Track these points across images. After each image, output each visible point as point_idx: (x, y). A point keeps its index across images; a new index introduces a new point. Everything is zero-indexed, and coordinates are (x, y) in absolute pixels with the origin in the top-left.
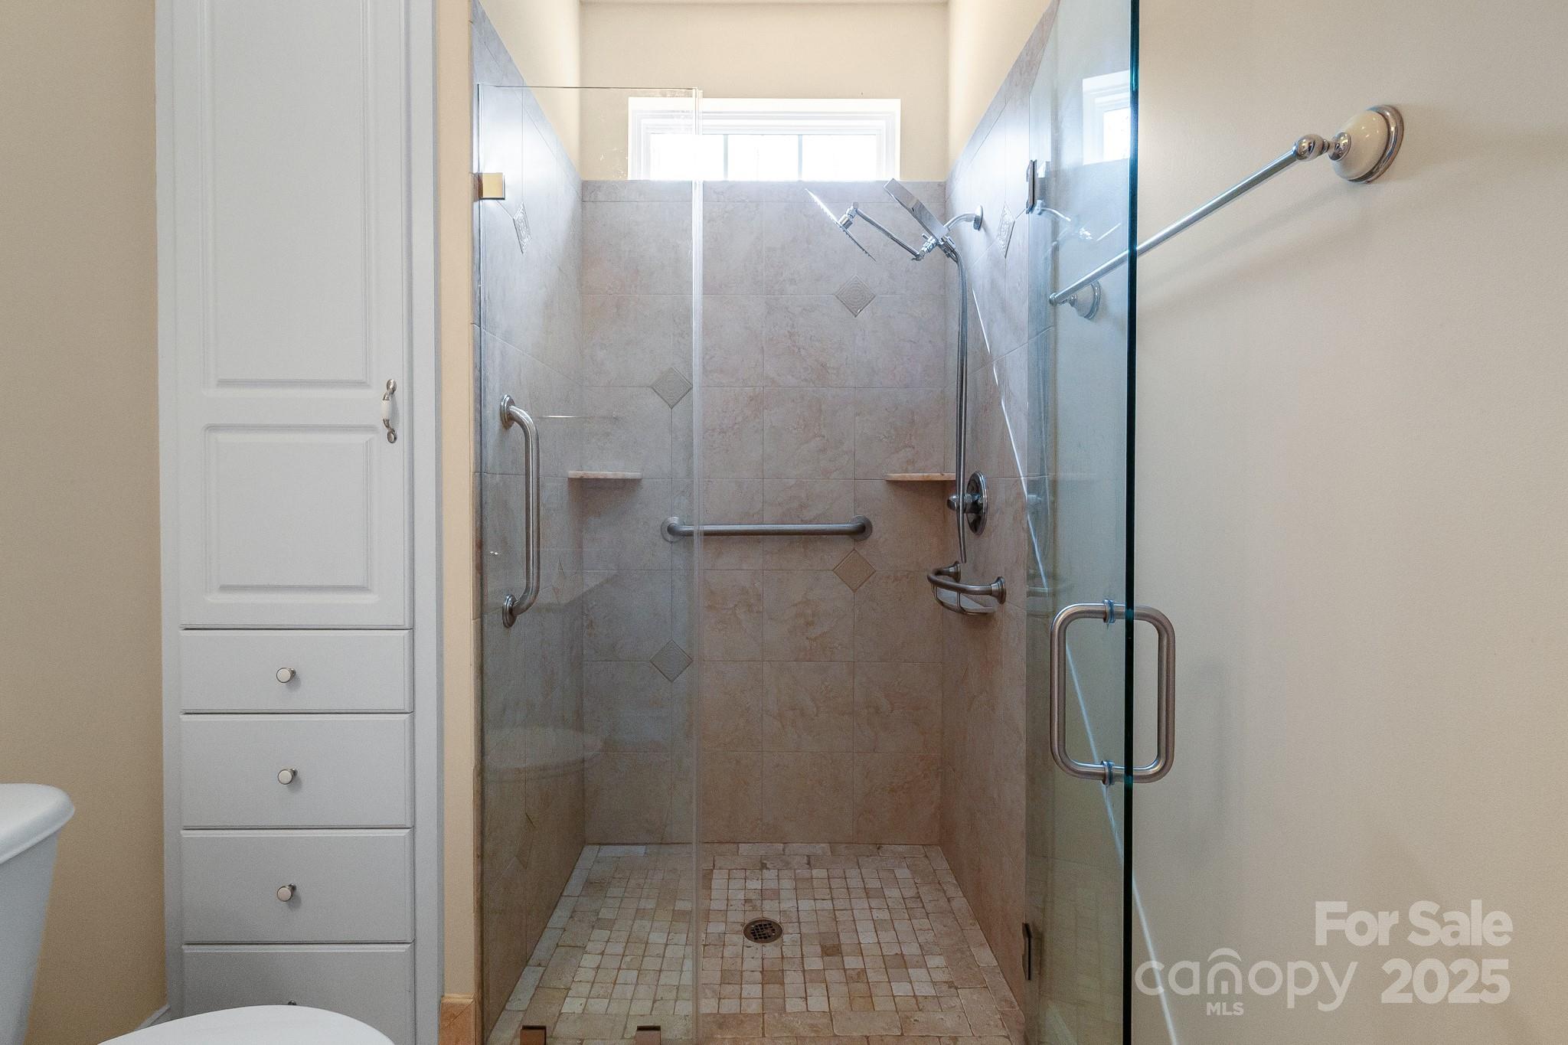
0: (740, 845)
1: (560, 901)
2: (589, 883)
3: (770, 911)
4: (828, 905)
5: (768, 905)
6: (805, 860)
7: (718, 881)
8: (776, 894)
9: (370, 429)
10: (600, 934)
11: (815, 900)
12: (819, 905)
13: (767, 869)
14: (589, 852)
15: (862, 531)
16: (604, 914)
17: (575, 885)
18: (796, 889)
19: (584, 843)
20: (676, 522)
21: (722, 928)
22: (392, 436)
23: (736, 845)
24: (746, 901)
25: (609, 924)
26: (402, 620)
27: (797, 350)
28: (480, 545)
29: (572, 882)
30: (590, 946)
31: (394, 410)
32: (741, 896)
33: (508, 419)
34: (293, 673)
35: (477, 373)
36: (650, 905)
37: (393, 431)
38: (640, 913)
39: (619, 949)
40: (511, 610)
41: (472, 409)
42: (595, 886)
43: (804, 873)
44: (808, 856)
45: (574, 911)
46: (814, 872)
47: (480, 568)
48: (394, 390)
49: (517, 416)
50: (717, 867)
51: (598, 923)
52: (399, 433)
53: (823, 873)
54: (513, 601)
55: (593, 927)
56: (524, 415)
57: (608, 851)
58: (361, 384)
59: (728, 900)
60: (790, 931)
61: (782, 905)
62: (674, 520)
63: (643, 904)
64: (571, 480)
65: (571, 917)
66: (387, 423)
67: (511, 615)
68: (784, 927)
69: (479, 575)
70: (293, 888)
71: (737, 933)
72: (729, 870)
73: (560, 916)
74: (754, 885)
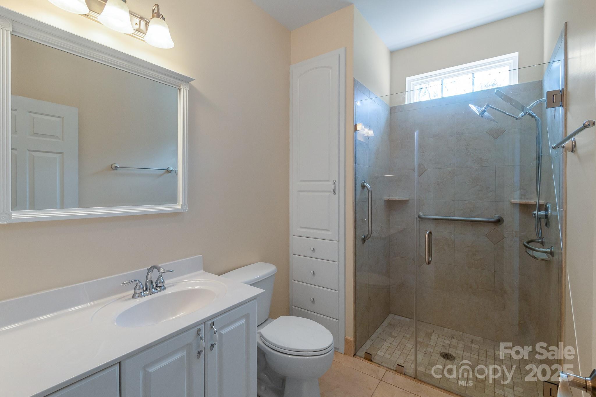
0: (445, 328)
1: (380, 326)
2: (390, 324)
3: (452, 352)
4: (477, 357)
5: (451, 349)
6: (471, 340)
7: (434, 337)
8: (456, 347)
9: (330, 191)
10: (390, 338)
11: (471, 354)
12: (472, 356)
13: (454, 338)
14: (391, 316)
15: (499, 222)
16: (393, 334)
17: (386, 323)
18: (464, 348)
19: (390, 313)
20: (422, 214)
21: (432, 350)
22: (335, 194)
23: (443, 328)
24: (443, 346)
25: (395, 337)
26: (336, 239)
27: (469, 154)
28: (355, 221)
29: (385, 322)
30: (387, 340)
31: (335, 187)
32: (442, 344)
33: (364, 187)
34: (314, 249)
35: (355, 176)
36: (408, 336)
37: (335, 192)
38: (404, 337)
39: (396, 344)
40: (364, 238)
41: (353, 186)
42: (390, 325)
43: (470, 344)
44: (472, 339)
45: (384, 330)
46: (473, 345)
47: (355, 227)
48: (335, 182)
49: (366, 186)
50: (434, 332)
51: (391, 336)
52: (336, 192)
53: (477, 347)
54: (365, 236)
55: (389, 336)
56: (367, 185)
57: (397, 317)
58: (328, 181)
59: (436, 343)
60: (458, 359)
61: (457, 351)
62: (421, 214)
63: (406, 335)
64: (385, 201)
65: (383, 331)
66: (333, 190)
67: (364, 240)
68: (456, 358)
69: (355, 229)
70: (313, 299)
71: (437, 354)
72: (439, 335)
73: (379, 330)
74: (448, 342)
